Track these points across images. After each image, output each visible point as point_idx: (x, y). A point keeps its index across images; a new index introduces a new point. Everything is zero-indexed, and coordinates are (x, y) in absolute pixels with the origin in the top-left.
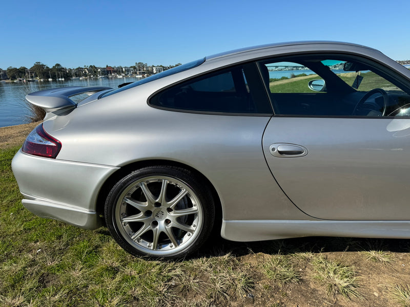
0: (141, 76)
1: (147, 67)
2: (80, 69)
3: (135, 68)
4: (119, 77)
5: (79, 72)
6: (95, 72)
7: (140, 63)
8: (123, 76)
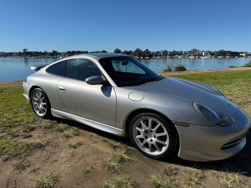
0: (193, 57)
1: (199, 52)
2: (158, 52)
3: (190, 52)
4: (179, 57)
5: (157, 54)
6: (166, 54)
7: (195, 49)
8: (182, 57)
